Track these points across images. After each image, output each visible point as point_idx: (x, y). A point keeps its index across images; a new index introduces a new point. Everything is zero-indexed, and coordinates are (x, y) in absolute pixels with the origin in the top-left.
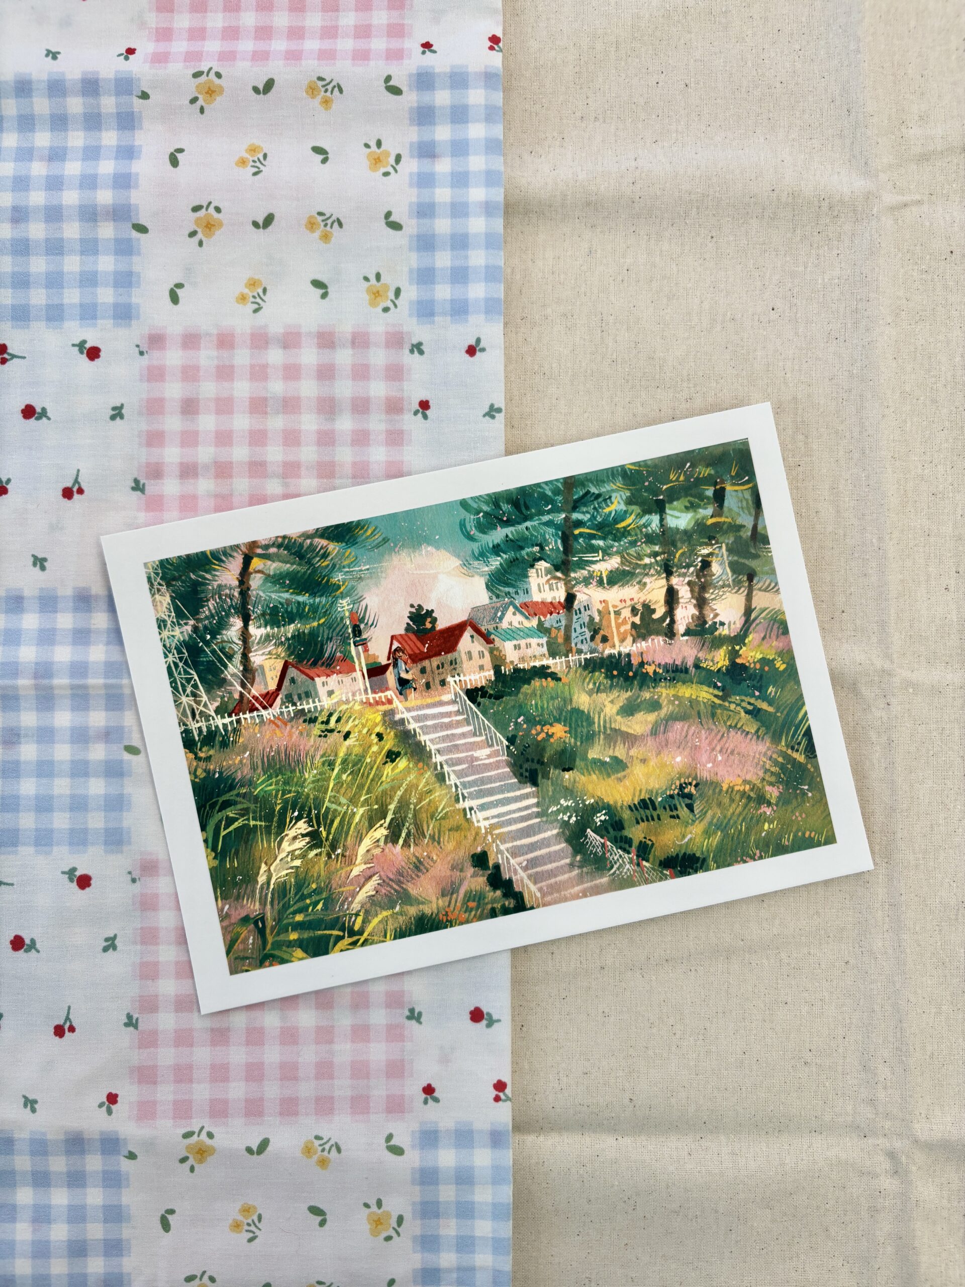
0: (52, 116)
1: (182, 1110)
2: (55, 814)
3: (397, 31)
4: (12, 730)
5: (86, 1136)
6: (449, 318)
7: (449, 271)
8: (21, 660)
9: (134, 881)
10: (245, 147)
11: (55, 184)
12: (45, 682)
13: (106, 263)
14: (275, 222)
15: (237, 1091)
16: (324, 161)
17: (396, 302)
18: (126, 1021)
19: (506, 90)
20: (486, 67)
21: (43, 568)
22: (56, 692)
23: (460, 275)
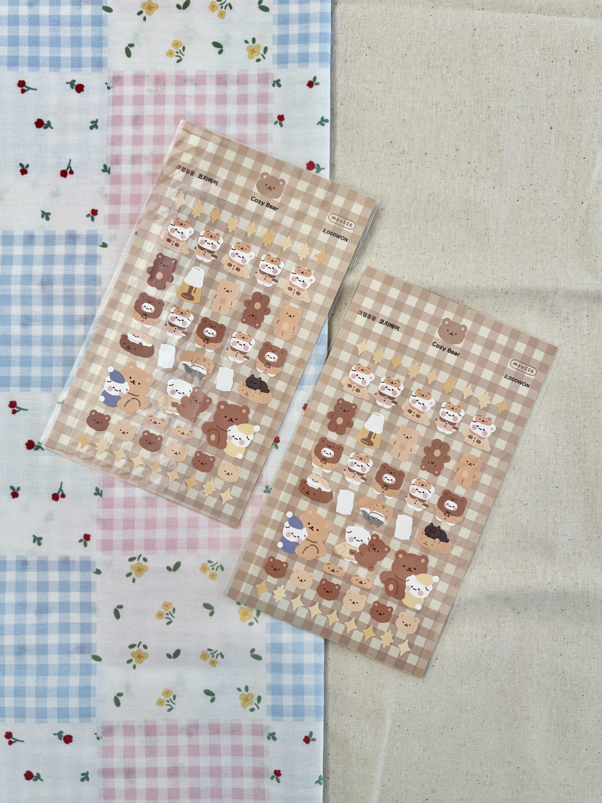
1: (128, 545)
2: (54, 368)
4: (27, 317)
5: (71, 559)
6: (297, 66)
7: (297, 36)
8: (33, 274)
12: (48, 287)
13: (87, 31)
14: (191, 5)
15: (161, 534)
17: (265, 55)
18: (95, 492)
21: (48, 219)
22: (55, 294)
23: (304, 39)
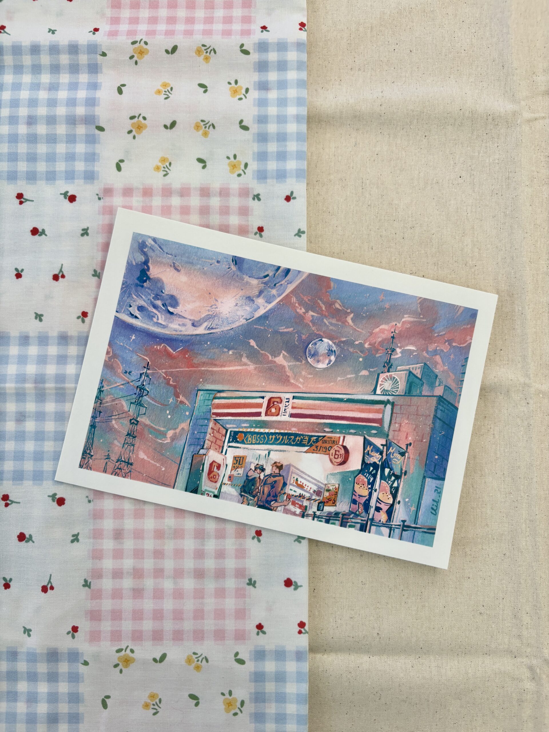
0: (51, 65)
1: (116, 636)
2: (45, 462)
3: (247, 20)
4: (21, 413)
5: (59, 651)
6: (275, 180)
7: (276, 154)
8: (27, 373)
9: (89, 501)
10: (160, 83)
11: (52, 103)
12: (41, 385)
13: (80, 148)
14: (177, 125)
15: (148, 625)
16: (205, 92)
17: (246, 171)
18: (84, 583)
19: (309, 53)
20: (298, 39)
21: (41, 320)
22: (47, 391)
23: (282, 156)
